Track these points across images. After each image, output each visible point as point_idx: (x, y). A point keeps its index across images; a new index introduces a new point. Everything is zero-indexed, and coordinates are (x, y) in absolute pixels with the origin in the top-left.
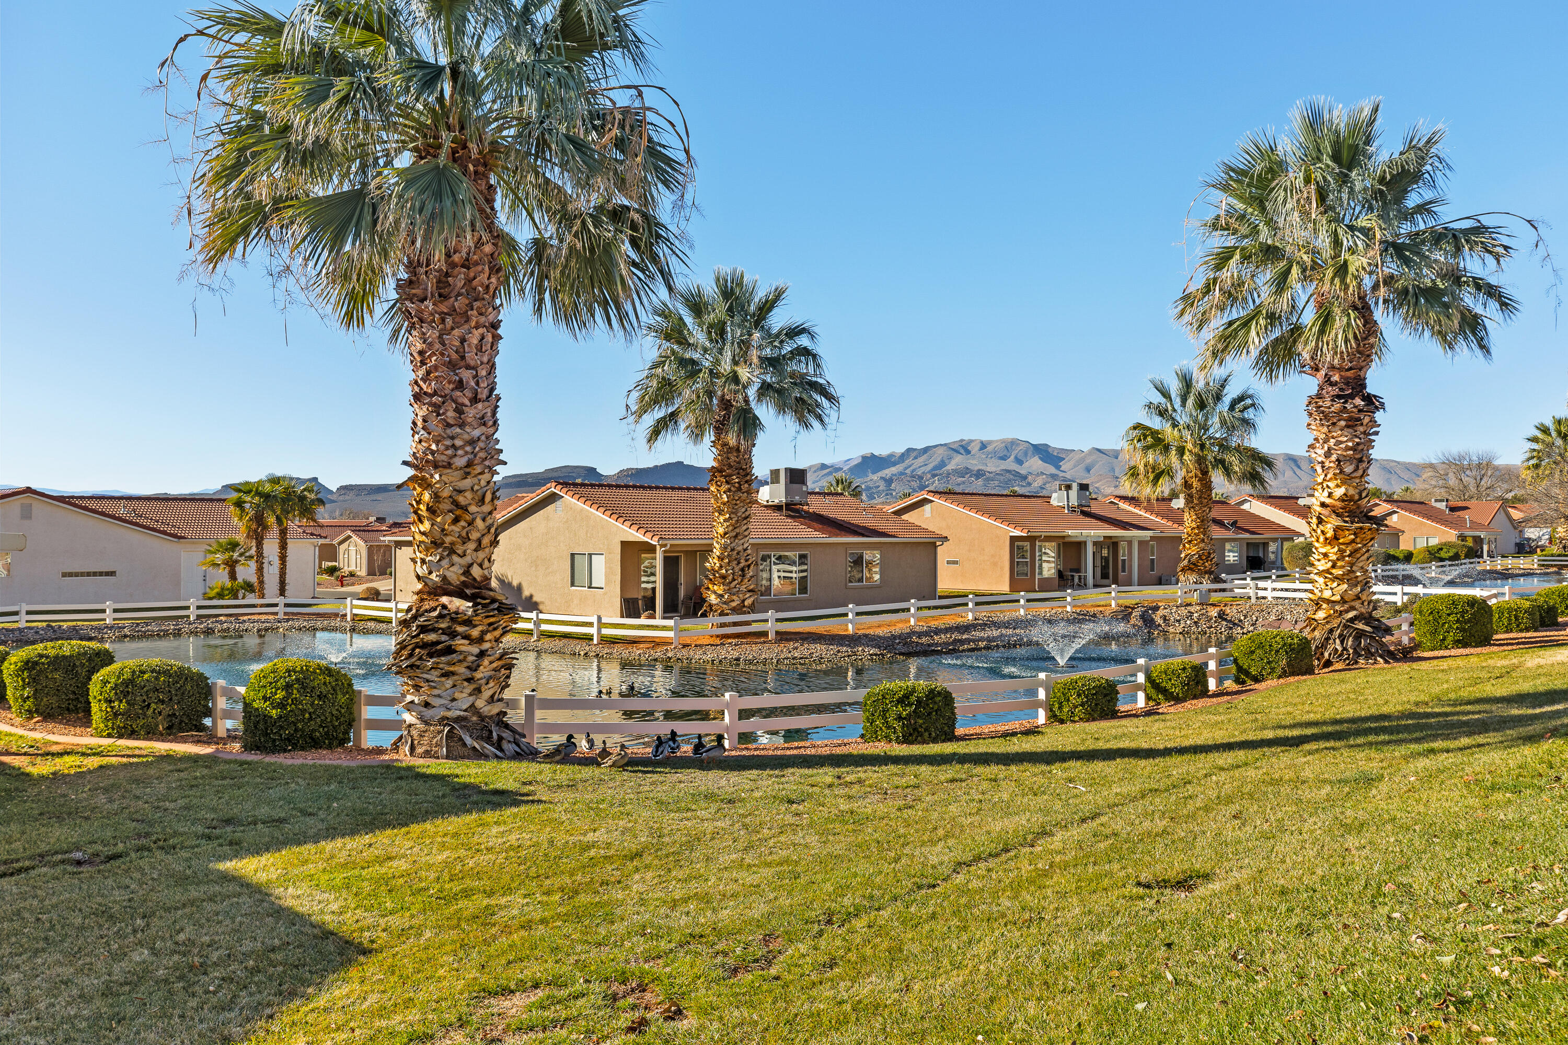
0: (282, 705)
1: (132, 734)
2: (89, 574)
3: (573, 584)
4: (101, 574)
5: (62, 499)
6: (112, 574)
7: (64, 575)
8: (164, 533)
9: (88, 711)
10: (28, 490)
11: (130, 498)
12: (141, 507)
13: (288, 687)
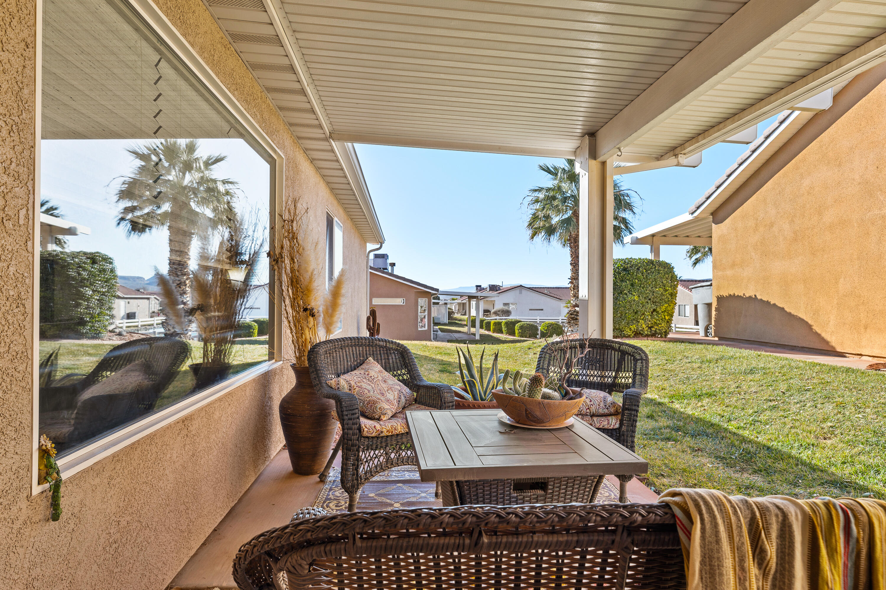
0: (546, 330)
1: (523, 337)
2: (536, 310)
3: (679, 315)
4: (539, 310)
5: (529, 288)
6: (542, 310)
7: (530, 310)
8: (556, 298)
9: (515, 333)
10: (521, 286)
11: (548, 288)
12: (551, 290)
13: (548, 327)
